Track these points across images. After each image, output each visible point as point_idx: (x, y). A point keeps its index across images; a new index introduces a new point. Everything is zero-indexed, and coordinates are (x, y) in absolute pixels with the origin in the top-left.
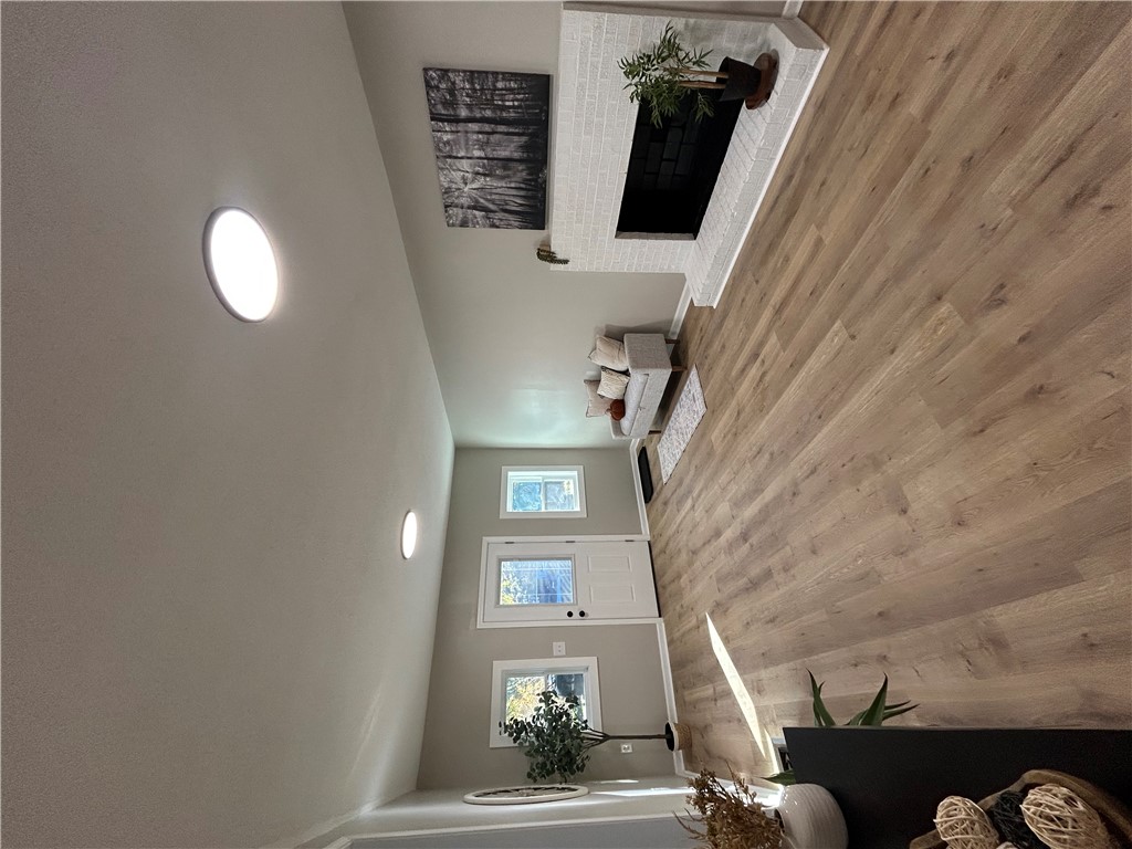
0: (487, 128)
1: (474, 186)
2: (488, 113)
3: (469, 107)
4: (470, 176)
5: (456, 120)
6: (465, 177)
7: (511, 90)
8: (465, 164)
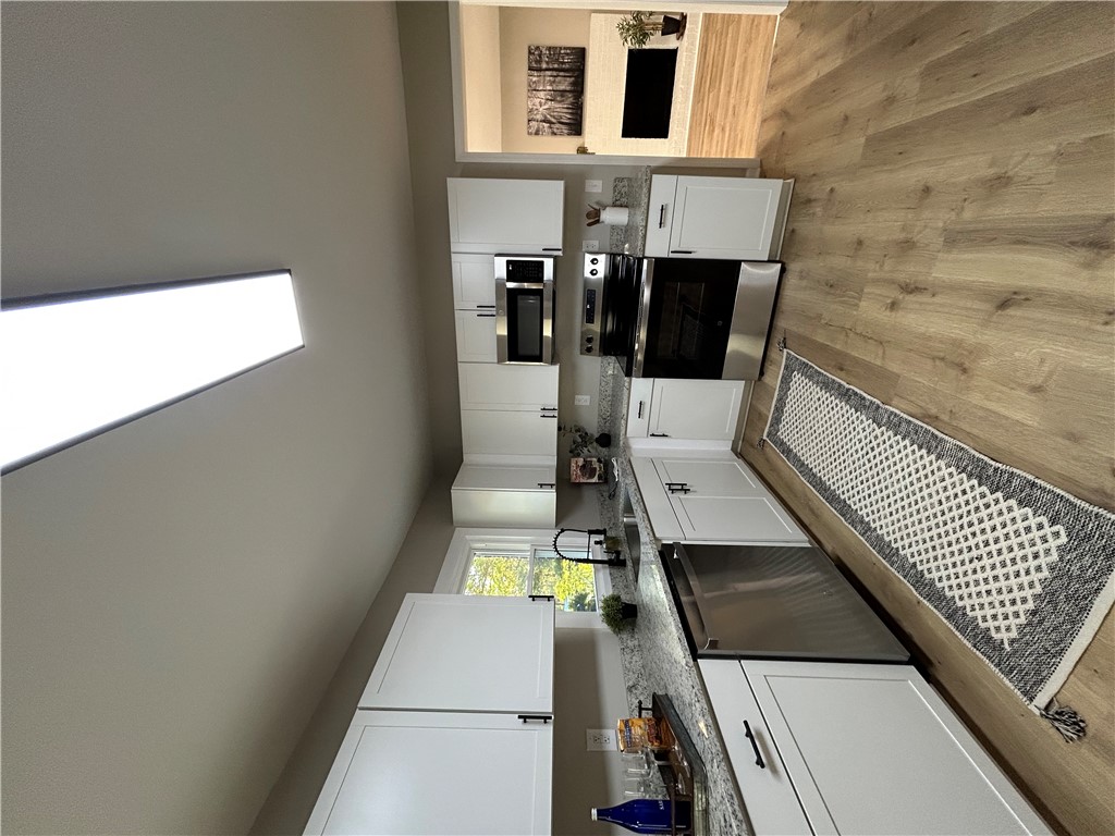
0: (555, 73)
1: (546, 107)
2: (556, 66)
3: (547, 63)
4: (543, 101)
5: (540, 70)
6: (541, 104)
7: (567, 54)
8: (542, 94)
